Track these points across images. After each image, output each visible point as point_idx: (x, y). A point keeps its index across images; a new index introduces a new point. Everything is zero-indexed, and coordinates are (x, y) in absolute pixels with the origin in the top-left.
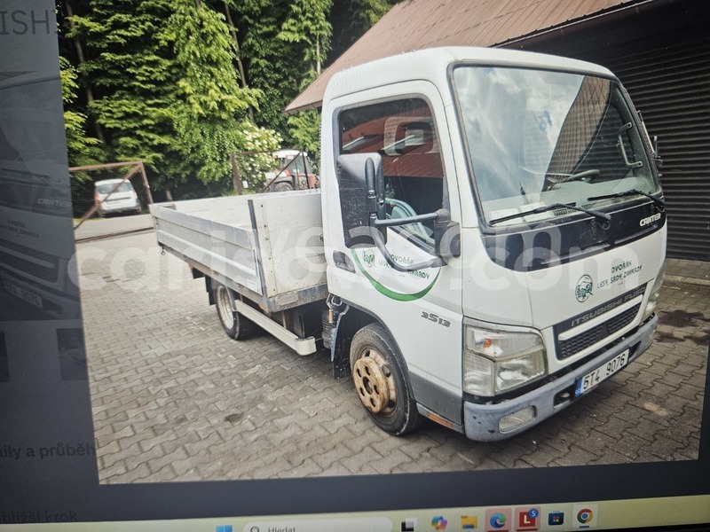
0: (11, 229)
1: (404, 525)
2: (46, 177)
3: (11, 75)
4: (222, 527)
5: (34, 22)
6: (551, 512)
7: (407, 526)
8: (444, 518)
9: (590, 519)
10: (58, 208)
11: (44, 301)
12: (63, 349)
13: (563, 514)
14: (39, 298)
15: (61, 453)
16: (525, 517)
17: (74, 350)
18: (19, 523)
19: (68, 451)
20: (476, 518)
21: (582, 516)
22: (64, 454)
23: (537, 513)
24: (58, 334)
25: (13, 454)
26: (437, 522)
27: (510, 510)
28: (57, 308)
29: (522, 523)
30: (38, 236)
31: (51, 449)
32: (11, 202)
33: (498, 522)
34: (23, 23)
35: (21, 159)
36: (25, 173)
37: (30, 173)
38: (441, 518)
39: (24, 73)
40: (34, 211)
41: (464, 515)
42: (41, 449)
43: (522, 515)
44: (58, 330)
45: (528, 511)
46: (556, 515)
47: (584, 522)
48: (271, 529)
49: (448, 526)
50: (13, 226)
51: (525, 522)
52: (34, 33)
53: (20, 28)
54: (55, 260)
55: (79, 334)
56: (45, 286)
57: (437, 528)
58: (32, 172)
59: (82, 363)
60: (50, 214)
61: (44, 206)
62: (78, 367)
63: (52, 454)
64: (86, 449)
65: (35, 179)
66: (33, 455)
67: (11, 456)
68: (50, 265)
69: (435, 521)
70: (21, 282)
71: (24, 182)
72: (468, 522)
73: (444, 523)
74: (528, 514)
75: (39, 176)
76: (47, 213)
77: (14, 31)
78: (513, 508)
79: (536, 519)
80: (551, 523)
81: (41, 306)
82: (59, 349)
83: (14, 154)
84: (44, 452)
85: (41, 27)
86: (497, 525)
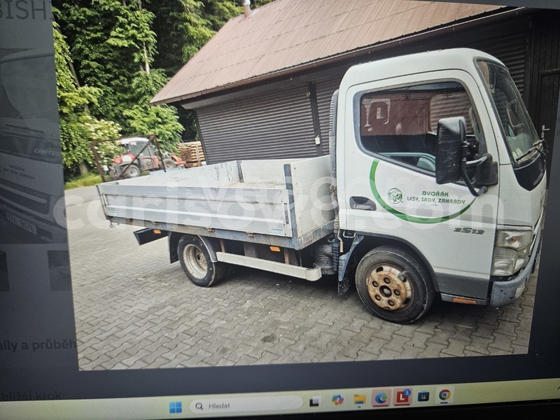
0: (12, 172)
1: (311, 401)
2: (42, 132)
3: (15, 51)
4: (174, 403)
5: (34, 10)
6: (420, 392)
7: (314, 402)
8: (342, 396)
9: (448, 397)
10: (51, 156)
11: (39, 230)
12: (52, 266)
13: (428, 393)
14: (34, 227)
15: (49, 346)
16: (401, 395)
17: (61, 267)
18: (15, 400)
19: (55, 345)
20: (365, 396)
21: (443, 395)
22: (51, 347)
23: (410, 392)
24: (49, 255)
25: (11, 347)
26: (336, 399)
27: (390, 391)
28: (49, 234)
29: (398, 400)
30: (34, 178)
31: (42, 344)
32: (13, 151)
33: (381, 399)
34: (26, 11)
35: (21, 118)
36: (24, 128)
37: (29, 129)
38: (339, 396)
39: (26, 50)
40: (30, 158)
41: (356, 394)
42: (34, 344)
43: (399, 394)
44: (48, 251)
45: (403, 391)
46: (423, 394)
47: (443, 399)
48: (211, 404)
49: (344, 402)
50: (14, 170)
51: (401, 399)
52: (34, 18)
53: (23, 14)
54: (48, 197)
55: (66, 254)
56: (38, 217)
57: (336, 404)
58: (30, 128)
59: (67, 278)
60: (45, 161)
61: (39, 155)
62: (64, 281)
63: (42, 348)
64: (70, 344)
65: (33, 133)
66: (27, 348)
67: (9, 348)
68: (43, 201)
69: (334, 398)
70: (19, 214)
71: (22, 136)
72: (358, 399)
73: (342, 400)
74: (403, 393)
75: (36, 131)
76: (41, 160)
77: (17, 16)
78: (392, 388)
79: (409, 397)
80: (420, 399)
81: (35, 233)
82: (50, 267)
83: (16, 114)
84: (36, 346)
85: (39, 14)
86: (380, 402)
